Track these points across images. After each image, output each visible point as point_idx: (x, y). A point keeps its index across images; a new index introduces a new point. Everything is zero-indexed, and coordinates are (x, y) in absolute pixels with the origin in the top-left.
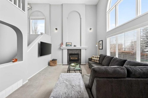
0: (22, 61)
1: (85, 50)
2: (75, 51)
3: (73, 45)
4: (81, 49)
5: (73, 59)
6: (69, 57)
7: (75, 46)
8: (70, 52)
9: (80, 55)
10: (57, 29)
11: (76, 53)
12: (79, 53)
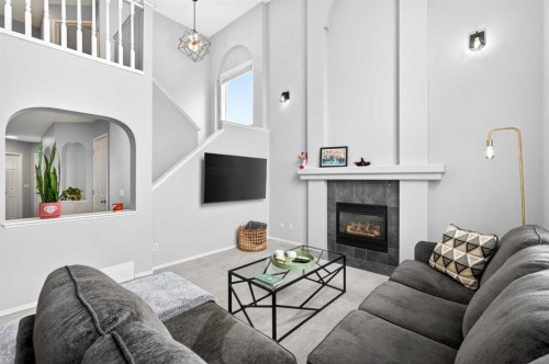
0: (134, 209)
1: (426, 185)
2: (367, 189)
3: (354, 158)
4: (397, 182)
5: (358, 232)
6: (334, 219)
7: (362, 163)
8: (342, 196)
9: (391, 217)
10: (286, 95)
11: (369, 201)
12: (390, 204)
